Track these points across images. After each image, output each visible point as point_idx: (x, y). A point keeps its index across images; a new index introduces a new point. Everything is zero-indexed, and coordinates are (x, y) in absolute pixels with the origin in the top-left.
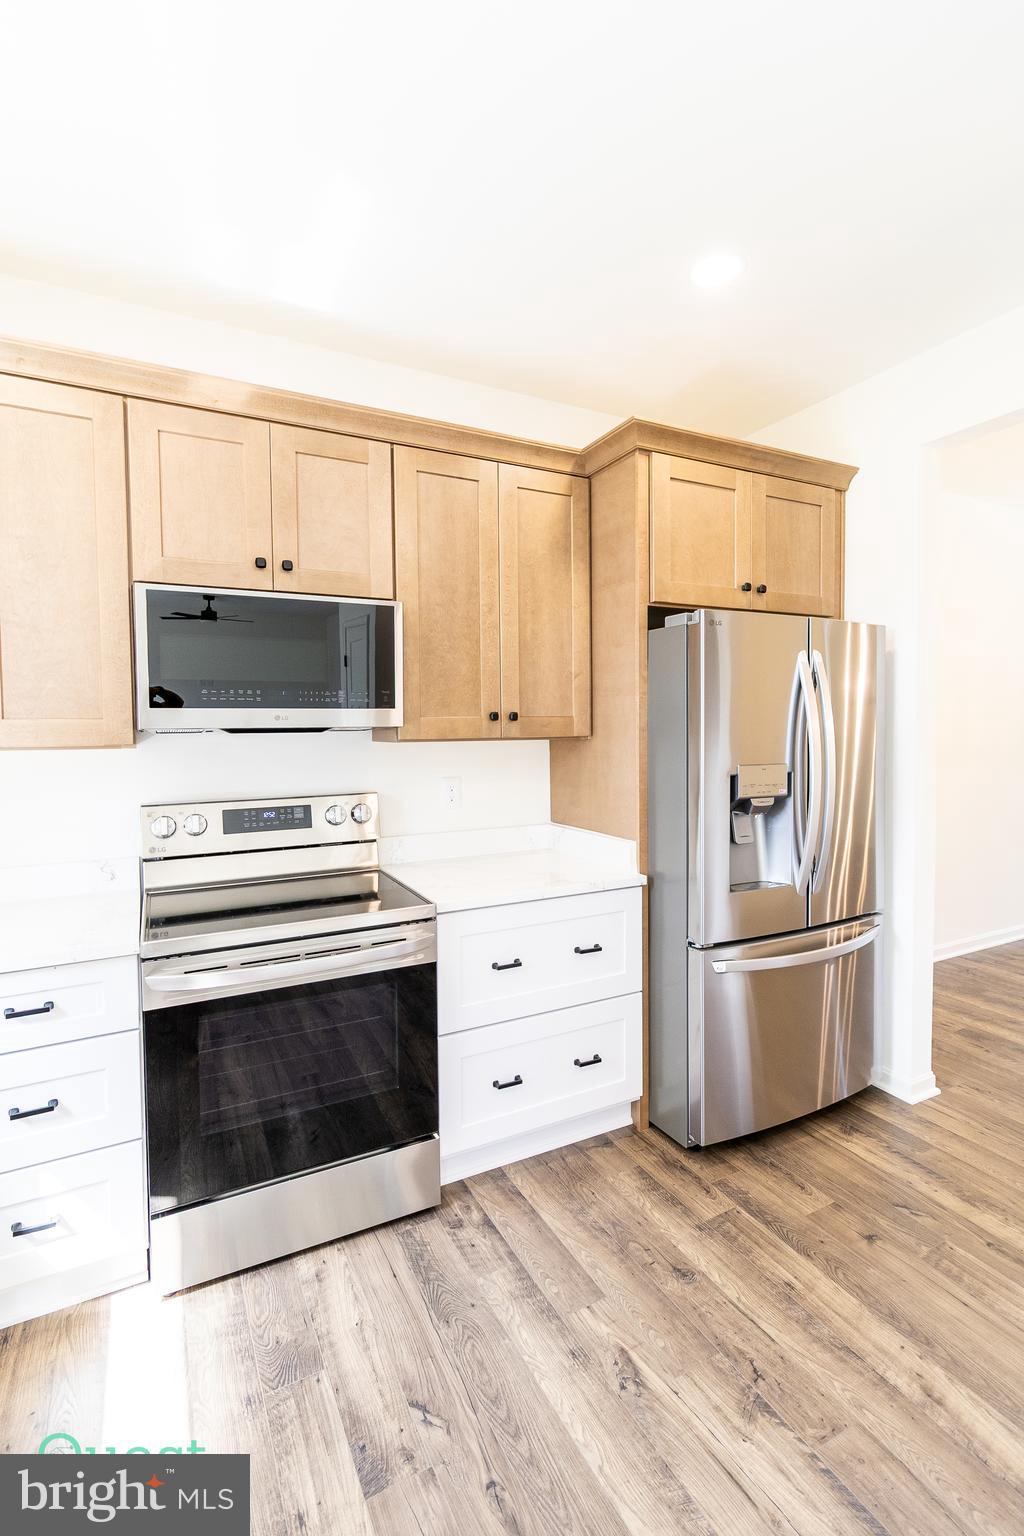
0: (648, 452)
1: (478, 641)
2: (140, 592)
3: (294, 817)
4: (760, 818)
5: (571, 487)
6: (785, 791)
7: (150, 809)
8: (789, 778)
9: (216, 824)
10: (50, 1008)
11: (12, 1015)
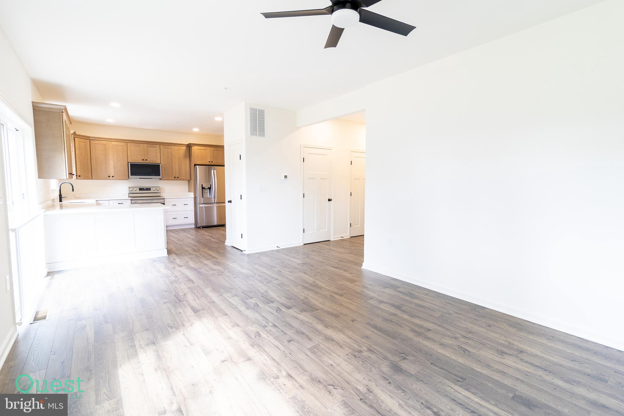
0: (193, 146)
1: (173, 168)
2: (129, 164)
3: (148, 189)
4: (208, 190)
5: (186, 148)
6: (210, 187)
7: (129, 188)
8: (211, 185)
9: (138, 189)
10: (122, 203)
11: (118, 204)
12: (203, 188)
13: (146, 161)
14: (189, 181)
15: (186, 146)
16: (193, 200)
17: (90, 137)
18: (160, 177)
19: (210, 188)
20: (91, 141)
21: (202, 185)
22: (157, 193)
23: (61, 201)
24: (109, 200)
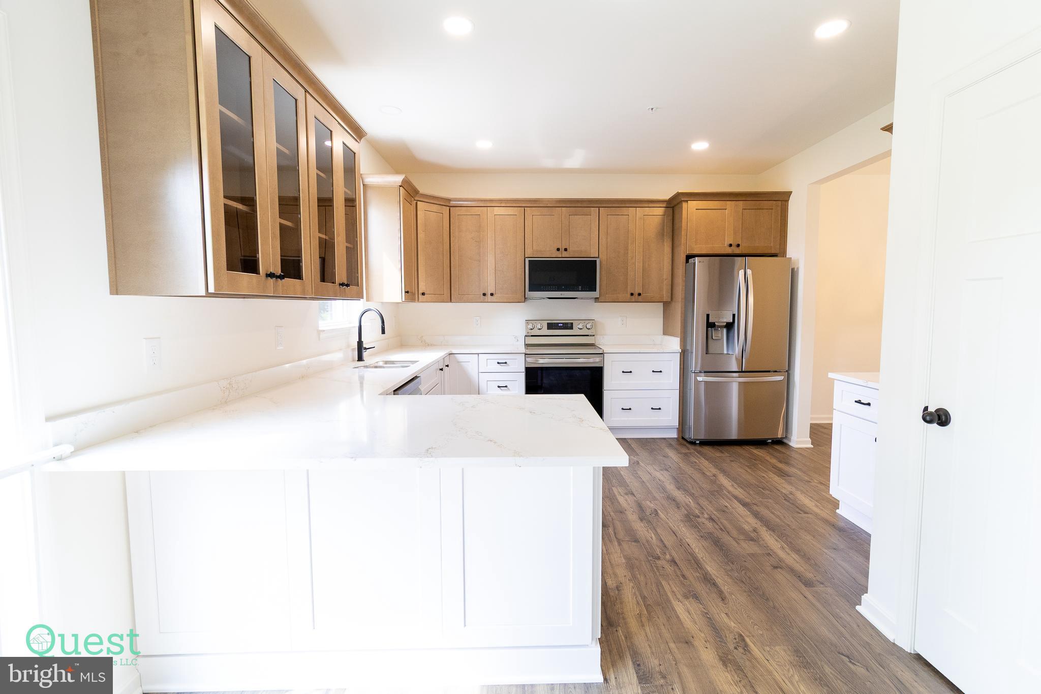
0: (687, 201)
1: (627, 269)
2: (527, 260)
3: (568, 326)
4: (725, 330)
5: (665, 212)
6: (731, 321)
7: (528, 321)
8: (734, 315)
9: (546, 326)
10: (506, 363)
11: (498, 363)
12: (710, 325)
13: (565, 252)
14: (667, 305)
15: (665, 203)
16: (677, 358)
17: (449, 200)
18: (596, 294)
19: (729, 326)
20: (451, 208)
21: (708, 316)
22: (588, 335)
23: (360, 358)
24: (478, 354)
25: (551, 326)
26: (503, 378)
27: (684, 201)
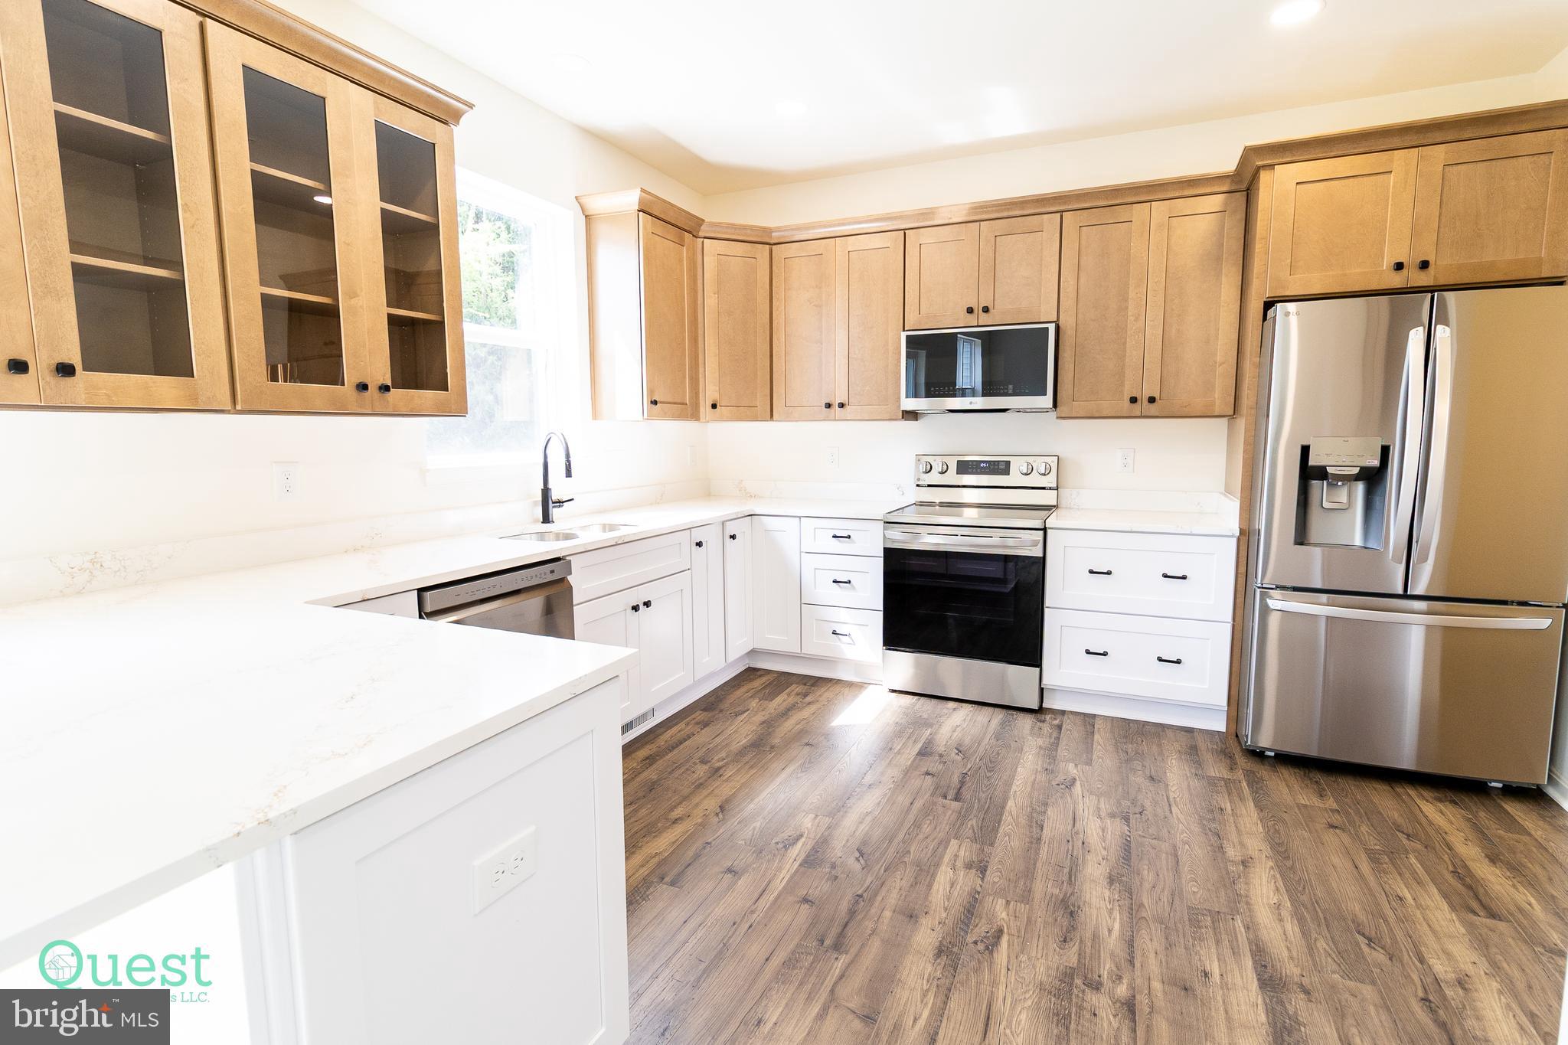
0: (1271, 167)
1: (1124, 344)
3: (1000, 467)
4: (1360, 488)
5: (1226, 203)
6: (1376, 463)
7: (919, 457)
8: (1385, 451)
9: (953, 467)
10: (849, 537)
11: (835, 537)
12: (1309, 474)
13: (984, 314)
14: (1232, 422)
15: (1228, 181)
17: (770, 232)
18: (1048, 401)
19: (1373, 478)
20: (773, 247)
21: (1305, 450)
22: (1044, 488)
23: (546, 519)
24: (800, 517)
25: (964, 468)
26: (843, 567)
27: (1264, 167)
